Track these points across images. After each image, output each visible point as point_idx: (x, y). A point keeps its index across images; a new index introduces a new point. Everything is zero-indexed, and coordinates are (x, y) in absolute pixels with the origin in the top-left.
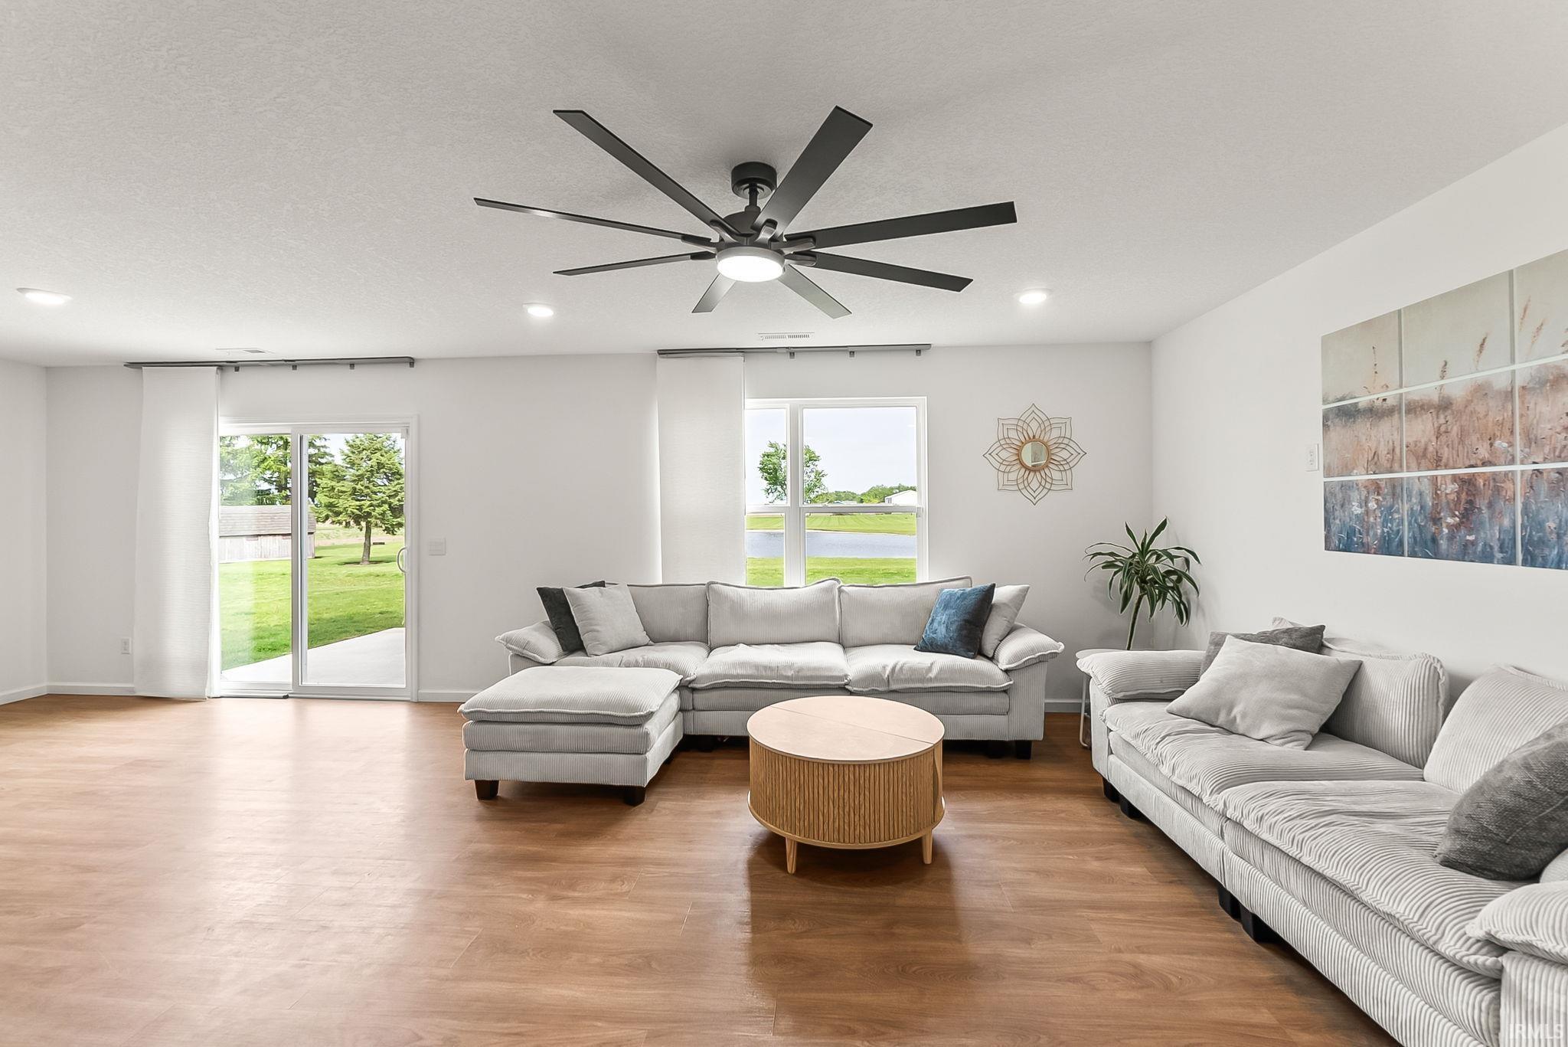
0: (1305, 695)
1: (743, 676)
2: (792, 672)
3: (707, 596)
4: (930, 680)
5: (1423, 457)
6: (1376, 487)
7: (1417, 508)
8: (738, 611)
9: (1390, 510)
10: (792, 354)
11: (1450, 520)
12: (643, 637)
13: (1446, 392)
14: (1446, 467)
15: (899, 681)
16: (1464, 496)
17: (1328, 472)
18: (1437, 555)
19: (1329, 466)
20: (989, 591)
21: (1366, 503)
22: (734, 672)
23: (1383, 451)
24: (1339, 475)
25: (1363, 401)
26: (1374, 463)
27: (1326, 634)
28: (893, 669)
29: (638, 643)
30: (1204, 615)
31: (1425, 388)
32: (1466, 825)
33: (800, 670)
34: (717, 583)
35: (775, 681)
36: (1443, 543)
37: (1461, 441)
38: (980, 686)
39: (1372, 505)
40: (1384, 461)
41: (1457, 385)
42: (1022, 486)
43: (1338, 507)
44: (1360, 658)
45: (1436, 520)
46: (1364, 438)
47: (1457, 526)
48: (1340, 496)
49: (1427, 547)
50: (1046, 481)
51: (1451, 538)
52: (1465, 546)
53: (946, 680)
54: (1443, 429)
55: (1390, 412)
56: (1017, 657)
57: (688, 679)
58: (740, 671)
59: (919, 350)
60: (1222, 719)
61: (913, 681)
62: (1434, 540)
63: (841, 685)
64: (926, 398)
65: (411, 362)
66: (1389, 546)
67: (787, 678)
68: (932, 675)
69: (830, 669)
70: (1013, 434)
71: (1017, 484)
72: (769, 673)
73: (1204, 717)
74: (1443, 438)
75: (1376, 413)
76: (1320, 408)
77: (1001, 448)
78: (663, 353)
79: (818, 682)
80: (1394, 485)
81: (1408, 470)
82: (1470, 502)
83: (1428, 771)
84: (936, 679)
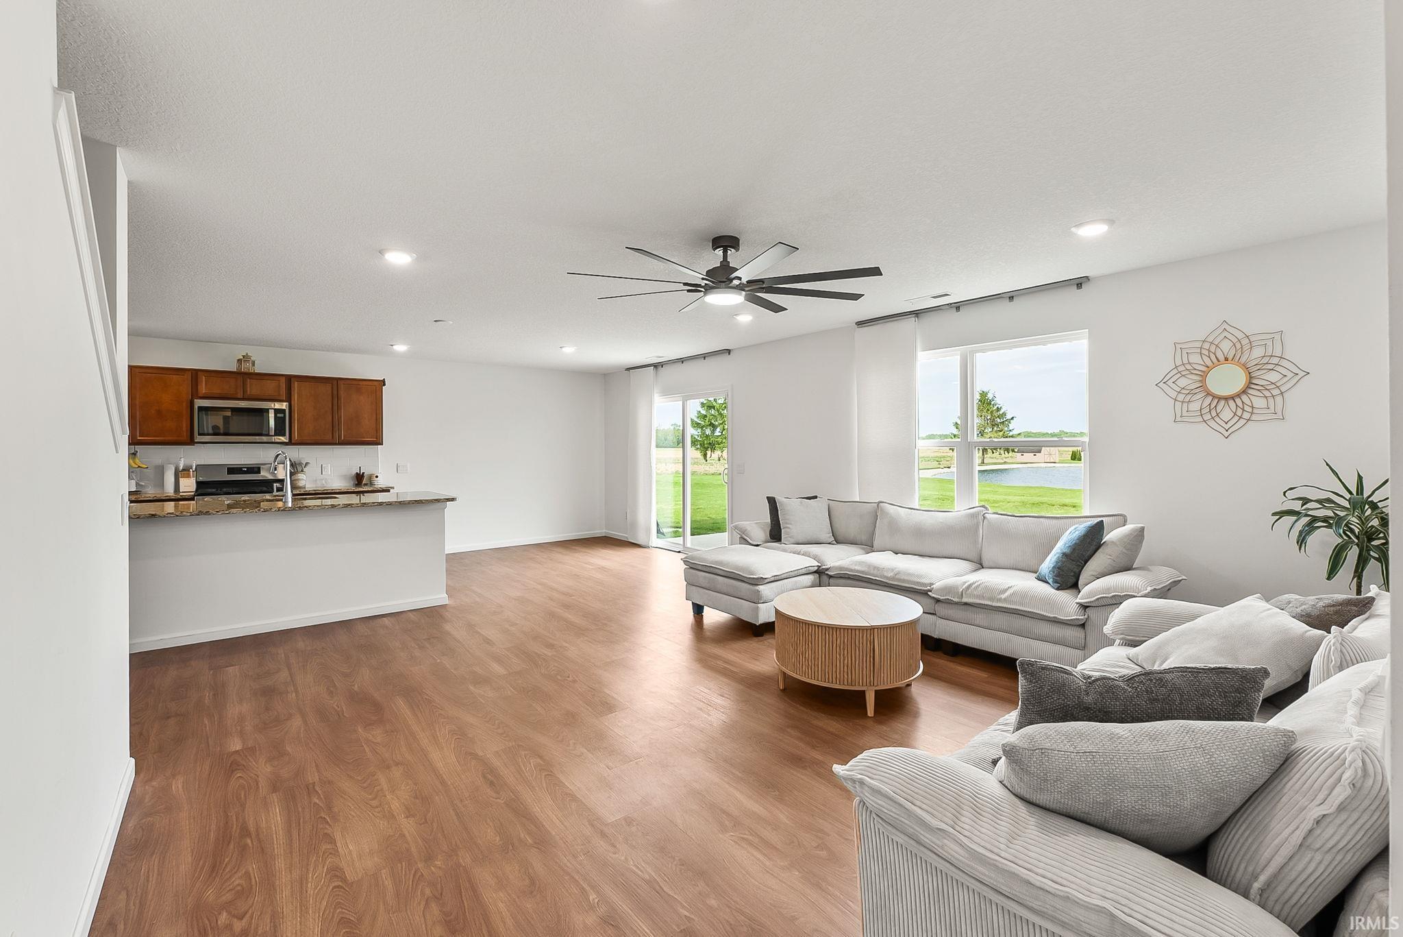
1: (858, 571)
2: (892, 574)
3: (877, 512)
4: (1000, 600)
10: (958, 308)
12: (828, 536)
15: (970, 596)
20: (1096, 528)
22: (853, 567)
28: (970, 586)
29: (821, 541)
33: (898, 573)
34: (885, 502)
35: (877, 579)
38: (1047, 614)
42: (1207, 417)
50: (1243, 410)
53: (1015, 603)
56: (1091, 594)
57: (824, 567)
58: (857, 568)
59: (1079, 283)
61: (983, 598)
63: (924, 590)
64: (1087, 330)
65: (729, 351)
67: (886, 578)
68: (1003, 596)
69: (919, 576)
70: (1194, 358)
71: (1201, 415)
72: (875, 572)
77: (1179, 375)
78: (860, 324)
79: (906, 585)
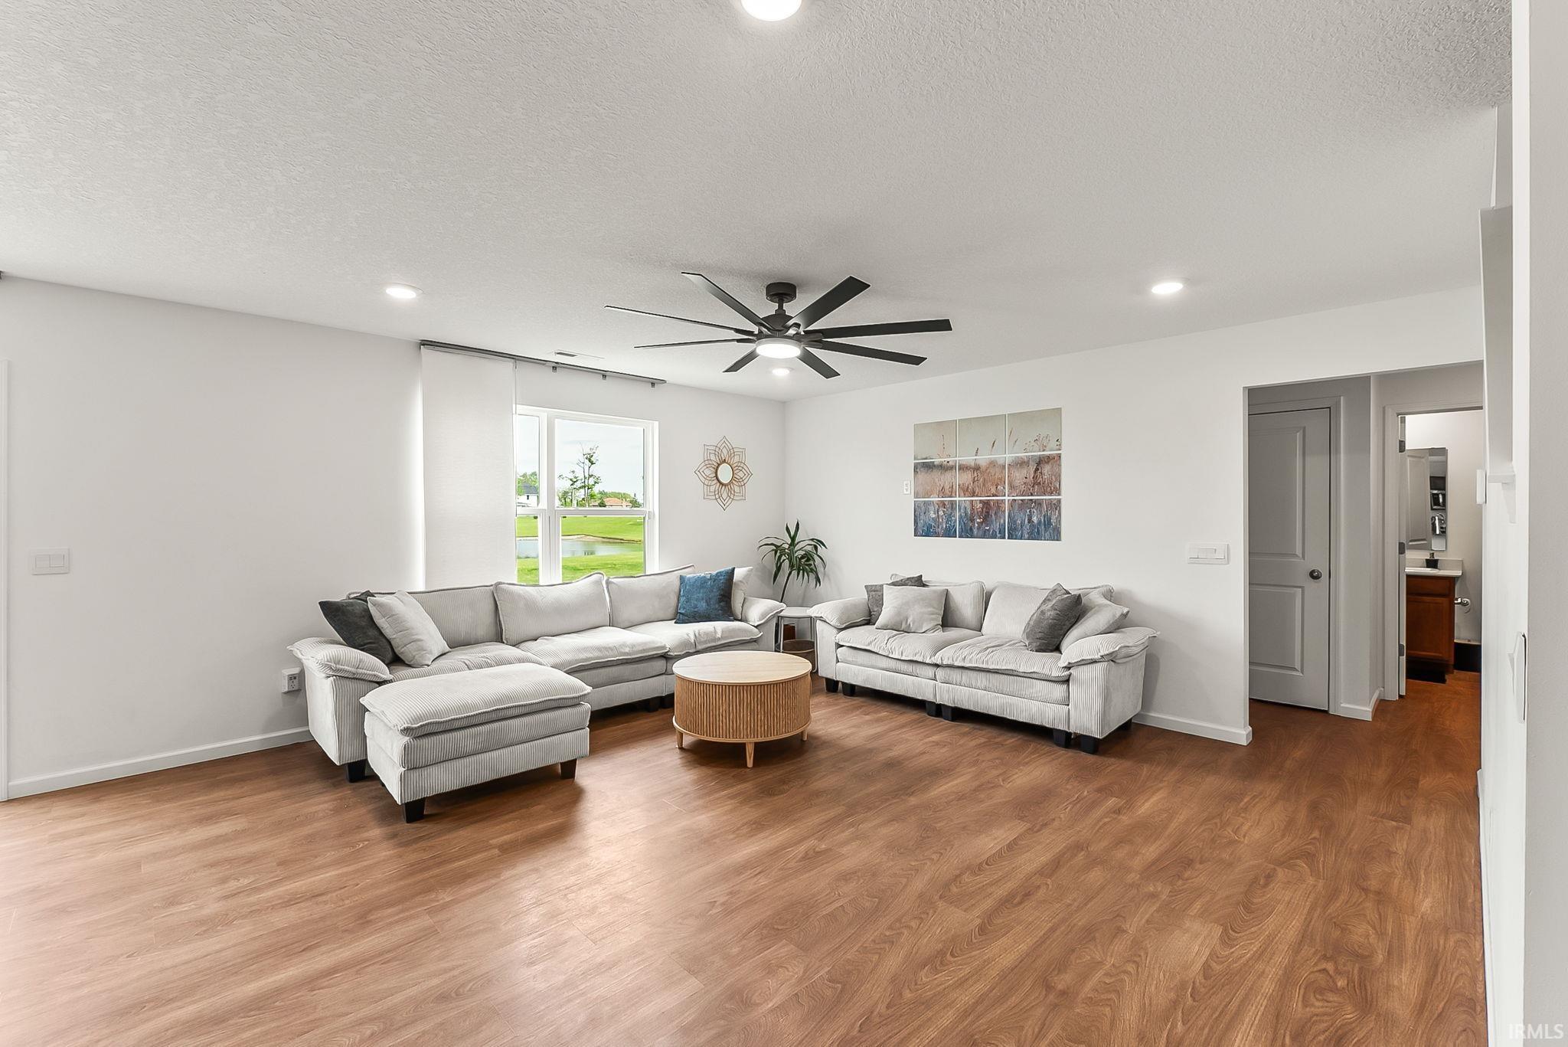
0: (934, 608)
1: (592, 659)
2: (628, 649)
3: (496, 597)
5: (966, 490)
6: (943, 504)
7: (963, 515)
8: (532, 608)
9: (950, 516)
11: (978, 520)
13: (978, 462)
14: (977, 496)
16: (985, 509)
17: (916, 495)
18: (972, 537)
19: (918, 493)
20: (731, 573)
21: (938, 512)
22: (582, 656)
23: (947, 487)
24: (923, 498)
25: (937, 461)
26: (942, 492)
27: (923, 579)
28: (695, 635)
30: (829, 579)
31: (969, 459)
32: (1039, 635)
33: (633, 646)
34: (504, 583)
35: (619, 658)
36: (975, 531)
37: (984, 485)
38: (747, 639)
39: (941, 513)
40: (947, 492)
41: (983, 459)
42: (718, 496)
43: (922, 514)
44: (946, 588)
45: (972, 520)
46: (937, 480)
47: (982, 523)
48: (923, 508)
49: (967, 533)
50: (731, 493)
51: (979, 528)
52: (985, 532)
53: (728, 638)
54: (976, 479)
55: (952, 468)
56: (763, 616)
58: (587, 655)
59: (654, 383)
60: (904, 626)
62: (971, 529)
63: (664, 653)
66: (949, 533)
67: (628, 654)
68: (719, 635)
69: (653, 642)
70: (713, 457)
71: (715, 495)
72: (611, 653)
73: (895, 628)
74: (976, 483)
75: (943, 468)
76: (912, 462)
77: (707, 468)
78: (425, 343)
79: (650, 653)
80: (952, 503)
81: (959, 497)
82: (988, 512)
83: (984, 630)
84: (722, 638)
